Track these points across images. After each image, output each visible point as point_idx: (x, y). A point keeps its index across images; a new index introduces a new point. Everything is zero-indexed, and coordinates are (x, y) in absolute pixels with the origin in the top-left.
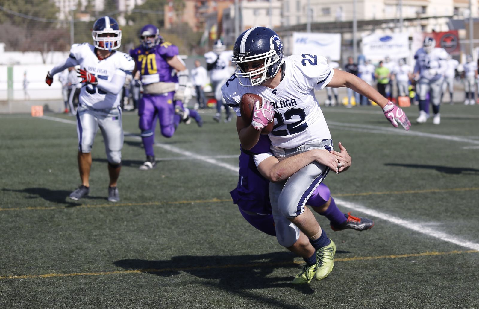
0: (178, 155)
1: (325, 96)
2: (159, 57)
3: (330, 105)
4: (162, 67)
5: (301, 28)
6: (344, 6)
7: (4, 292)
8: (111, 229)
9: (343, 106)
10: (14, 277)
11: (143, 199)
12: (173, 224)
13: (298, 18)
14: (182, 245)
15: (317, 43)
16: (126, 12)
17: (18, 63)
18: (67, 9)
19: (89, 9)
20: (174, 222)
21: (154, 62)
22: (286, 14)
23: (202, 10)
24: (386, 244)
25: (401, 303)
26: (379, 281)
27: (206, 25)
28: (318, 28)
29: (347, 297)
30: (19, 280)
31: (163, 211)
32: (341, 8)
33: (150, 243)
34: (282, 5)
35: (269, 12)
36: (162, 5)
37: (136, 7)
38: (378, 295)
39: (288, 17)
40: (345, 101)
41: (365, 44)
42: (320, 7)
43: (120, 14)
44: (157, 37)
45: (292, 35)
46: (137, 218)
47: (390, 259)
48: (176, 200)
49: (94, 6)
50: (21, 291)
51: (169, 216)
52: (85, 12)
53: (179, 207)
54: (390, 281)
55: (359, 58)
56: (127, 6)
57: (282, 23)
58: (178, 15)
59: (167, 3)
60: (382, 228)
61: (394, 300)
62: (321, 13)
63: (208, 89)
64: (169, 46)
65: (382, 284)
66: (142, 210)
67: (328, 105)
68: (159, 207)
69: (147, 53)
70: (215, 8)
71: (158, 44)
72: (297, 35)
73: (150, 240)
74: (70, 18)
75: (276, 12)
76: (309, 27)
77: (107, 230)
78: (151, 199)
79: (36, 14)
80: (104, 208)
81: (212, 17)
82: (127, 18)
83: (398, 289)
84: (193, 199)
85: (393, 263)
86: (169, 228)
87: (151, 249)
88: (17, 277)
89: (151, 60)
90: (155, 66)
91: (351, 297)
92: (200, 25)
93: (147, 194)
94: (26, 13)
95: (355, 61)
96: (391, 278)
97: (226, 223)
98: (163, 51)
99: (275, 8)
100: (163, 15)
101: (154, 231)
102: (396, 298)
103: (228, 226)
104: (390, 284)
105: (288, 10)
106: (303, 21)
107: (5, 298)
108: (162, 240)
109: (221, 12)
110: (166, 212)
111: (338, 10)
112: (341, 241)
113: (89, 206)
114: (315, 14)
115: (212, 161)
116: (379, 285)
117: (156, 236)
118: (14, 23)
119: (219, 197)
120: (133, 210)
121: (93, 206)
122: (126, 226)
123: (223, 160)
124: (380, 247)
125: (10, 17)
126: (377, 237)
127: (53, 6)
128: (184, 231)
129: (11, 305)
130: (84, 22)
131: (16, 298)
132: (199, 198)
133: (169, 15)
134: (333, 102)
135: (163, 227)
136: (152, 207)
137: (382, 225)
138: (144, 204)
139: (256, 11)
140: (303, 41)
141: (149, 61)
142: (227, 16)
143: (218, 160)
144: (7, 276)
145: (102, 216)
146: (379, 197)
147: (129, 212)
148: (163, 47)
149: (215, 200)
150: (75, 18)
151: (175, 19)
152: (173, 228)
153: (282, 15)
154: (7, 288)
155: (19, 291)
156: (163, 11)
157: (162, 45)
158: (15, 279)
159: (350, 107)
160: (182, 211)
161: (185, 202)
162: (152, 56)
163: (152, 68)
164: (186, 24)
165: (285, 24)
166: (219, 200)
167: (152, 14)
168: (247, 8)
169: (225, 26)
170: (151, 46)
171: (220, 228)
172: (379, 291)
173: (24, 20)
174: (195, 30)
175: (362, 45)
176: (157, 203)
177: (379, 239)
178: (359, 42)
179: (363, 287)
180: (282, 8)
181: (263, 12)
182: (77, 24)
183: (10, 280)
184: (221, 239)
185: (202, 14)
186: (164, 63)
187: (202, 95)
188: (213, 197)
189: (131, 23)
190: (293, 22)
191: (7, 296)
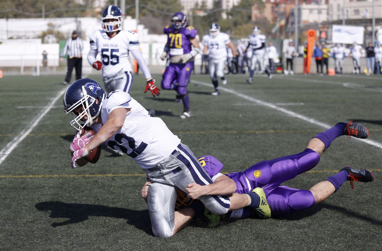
0: (252, 102)
1: (353, 68)
2: (184, 37)
3: (356, 73)
4: (185, 44)
5: (339, 22)
6: (368, 9)
7: (131, 184)
8: (203, 147)
9: (364, 74)
10: (138, 175)
11: (226, 129)
12: (243, 145)
13: (339, 16)
14: (247, 159)
15: (349, 33)
16: (227, 10)
17: (156, 42)
18: (189, 8)
19: (203, 7)
20: (244, 144)
21: (180, 40)
22: (330, 13)
23: (276, 9)
24: (376, 162)
25: (380, 199)
26: (368, 185)
27: (278, 19)
28: (350, 22)
29: (346, 194)
30: (141, 176)
31: (238, 137)
32: (366, 10)
33: (227, 157)
34: (328, 7)
35: (320, 12)
36: (250, 5)
37: (234, 7)
38: (365, 194)
39: (332, 15)
40: (366, 71)
41: (379, 34)
42: (353, 9)
43: (222, 11)
44: (183, 22)
45: (332, 27)
46: (221, 141)
47: (377, 172)
48: (247, 130)
49: (206, 6)
50: (142, 183)
51: (241, 140)
52: (201, 10)
53: (249, 135)
54: (375, 185)
55: (375, 43)
56: (228, 6)
57: (328, 19)
58: (260, 13)
59: (254, 5)
60: (376, 152)
61: (375, 197)
62: (353, 13)
63: (277, 61)
64: (192, 29)
65: (370, 187)
66: (224, 136)
67: (354, 73)
68: (235, 135)
69: (176, 32)
70: (285, 8)
71: (184, 26)
72: (335, 27)
73: (227, 155)
74: (191, 13)
75: (324, 12)
76: (344, 22)
77: (201, 148)
78: (231, 129)
79: (169, 11)
80: (200, 134)
81: (283, 14)
82: (228, 14)
83: (379, 190)
84: (257, 130)
85: (379, 174)
86: (240, 148)
87: (227, 160)
88: (140, 175)
89: (178, 38)
90: (181, 43)
91: (348, 194)
92: (275, 19)
93: (229, 126)
94: (162, 10)
95: (373, 45)
96: (376, 183)
97: (276, 146)
98: (188, 33)
99: (324, 9)
100: (251, 13)
101: (230, 149)
102: (377, 196)
103: (277, 147)
104: (375, 187)
105: (332, 10)
106: (341, 18)
107: (131, 187)
108: (234, 155)
109: (288, 11)
110: (240, 138)
111: (365, 11)
112: (348, 159)
113: (191, 132)
114: (349, 14)
115: (273, 106)
116: (368, 187)
117: (231, 152)
118: (154, 16)
119: (274, 129)
120: (219, 136)
121: (194, 133)
122: (213, 145)
123: (280, 106)
124: (372, 163)
125: (152, 12)
126: (372, 158)
127: (180, 5)
128: (249, 150)
129: (135, 191)
130: (199, 17)
131: (138, 188)
132: (262, 129)
133: (255, 12)
134: (358, 71)
135: (236, 147)
136: (231, 134)
137: (376, 150)
138: (227, 132)
139: (311, 10)
140: (339, 31)
141: (176, 39)
142: (292, 14)
143: (277, 106)
144: (134, 174)
145: (198, 139)
146: (377, 132)
147: (216, 137)
148: (188, 30)
149: (272, 131)
150: (193, 13)
151: (258, 15)
152: (243, 148)
153: (328, 14)
154: (134, 181)
155: (141, 183)
156: (251, 9)
157: (187, 28)
158: (139, 176)
159: (368, 75)
160: (250, 137)
161: (252, 132)
162: (179, 36)
163: (178, 44)
164: (265, 19)
165: (330, 19)
166: (274, 132)
167: (244, 11)
168: (305, 9)
169: (290, 20)
170: (179, 27)
171: (272, 149)
172: (367, 191)
173: (160, 15)
174: (271, 22)
175: (377, 34)
176: (235, 132)
177: (373, 159)
178: (376, 32)
179: (357, 188)
180: (328, 10)
181: (316, 12)
182: (195, 17)
183: (136, 176)
184: (272, 155)
185: (276, 12)
186: (187, 42)
187: (273, 65)
188: (271, 129)
189: (230, 17)
190: (335, 18)
191: (133, 186)
